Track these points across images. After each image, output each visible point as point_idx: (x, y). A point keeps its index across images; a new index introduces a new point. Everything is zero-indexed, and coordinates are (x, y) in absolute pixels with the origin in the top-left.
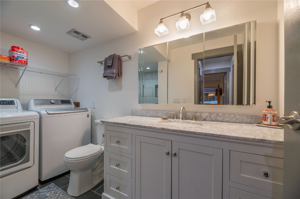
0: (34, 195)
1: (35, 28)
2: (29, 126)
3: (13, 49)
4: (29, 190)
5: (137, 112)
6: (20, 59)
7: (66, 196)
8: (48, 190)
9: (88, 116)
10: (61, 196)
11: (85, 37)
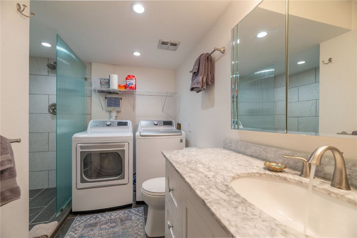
0: (126, 212)
1: (137, 54)
2: (123, 146)
3: (128, 78)
4: (124, 205)
5: (230, 143)
6: (130, 86)
7: (142, 229)
8: (136, 213)
9: (181, 141)
10: (140, 226)
11: (174, 45)
